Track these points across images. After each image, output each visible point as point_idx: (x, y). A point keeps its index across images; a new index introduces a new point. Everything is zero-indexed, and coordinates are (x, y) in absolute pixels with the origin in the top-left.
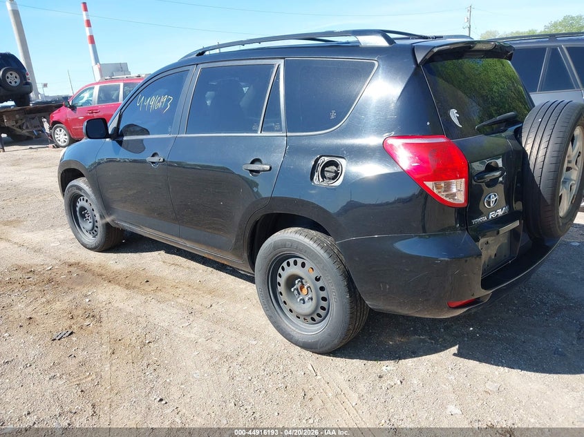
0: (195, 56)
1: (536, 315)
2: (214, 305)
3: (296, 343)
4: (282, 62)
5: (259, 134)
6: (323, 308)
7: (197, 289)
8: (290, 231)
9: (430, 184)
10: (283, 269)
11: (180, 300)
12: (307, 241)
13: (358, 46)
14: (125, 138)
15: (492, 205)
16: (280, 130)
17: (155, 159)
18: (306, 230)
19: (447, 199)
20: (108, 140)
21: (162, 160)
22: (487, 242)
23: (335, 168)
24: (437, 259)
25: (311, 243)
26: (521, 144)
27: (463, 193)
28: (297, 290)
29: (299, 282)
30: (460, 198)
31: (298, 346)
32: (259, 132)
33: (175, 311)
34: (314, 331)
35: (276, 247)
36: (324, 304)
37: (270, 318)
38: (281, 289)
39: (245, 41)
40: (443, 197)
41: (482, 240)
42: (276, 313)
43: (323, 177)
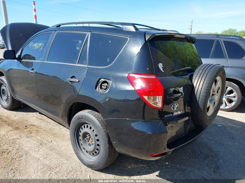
0: (55, 27)
1: (197, 158)
2: (53, 141)
3: (85, 164)
4: (90, 33)
5: (76, 65)
6: (97, 149)
7: (47, 132)
8: (86, 111)
9: (146, 97)
10: (82, 129)
11: (38, 137)
12: (92, 117)
13: (122, 30)
14: (23, 60)
15: (175, 109)
16: (85, 64)
17: (32, 71)
18: (93, 112)
19: (153, 105)
20: (16, 60)
21: (35, 72)
22: (172, 126)
23: (107, 84)
24: (146, 133)
25: (94, 118)
26: (192, 82)
27: (161, 103)
28: (88, 139)
29: (88, 136)
30: (160, 105)
31: (86, 166)
32: (77, 64)
33: (34, 142)
34: (93, 159)
35: (79, 118)
36: (98, 147)
37: (75, 151)
38: (80, 138)
39: (78, 22)
40: (151, 104)
41: (169, 125)
42: (77, 149)
43: (101, 88)
